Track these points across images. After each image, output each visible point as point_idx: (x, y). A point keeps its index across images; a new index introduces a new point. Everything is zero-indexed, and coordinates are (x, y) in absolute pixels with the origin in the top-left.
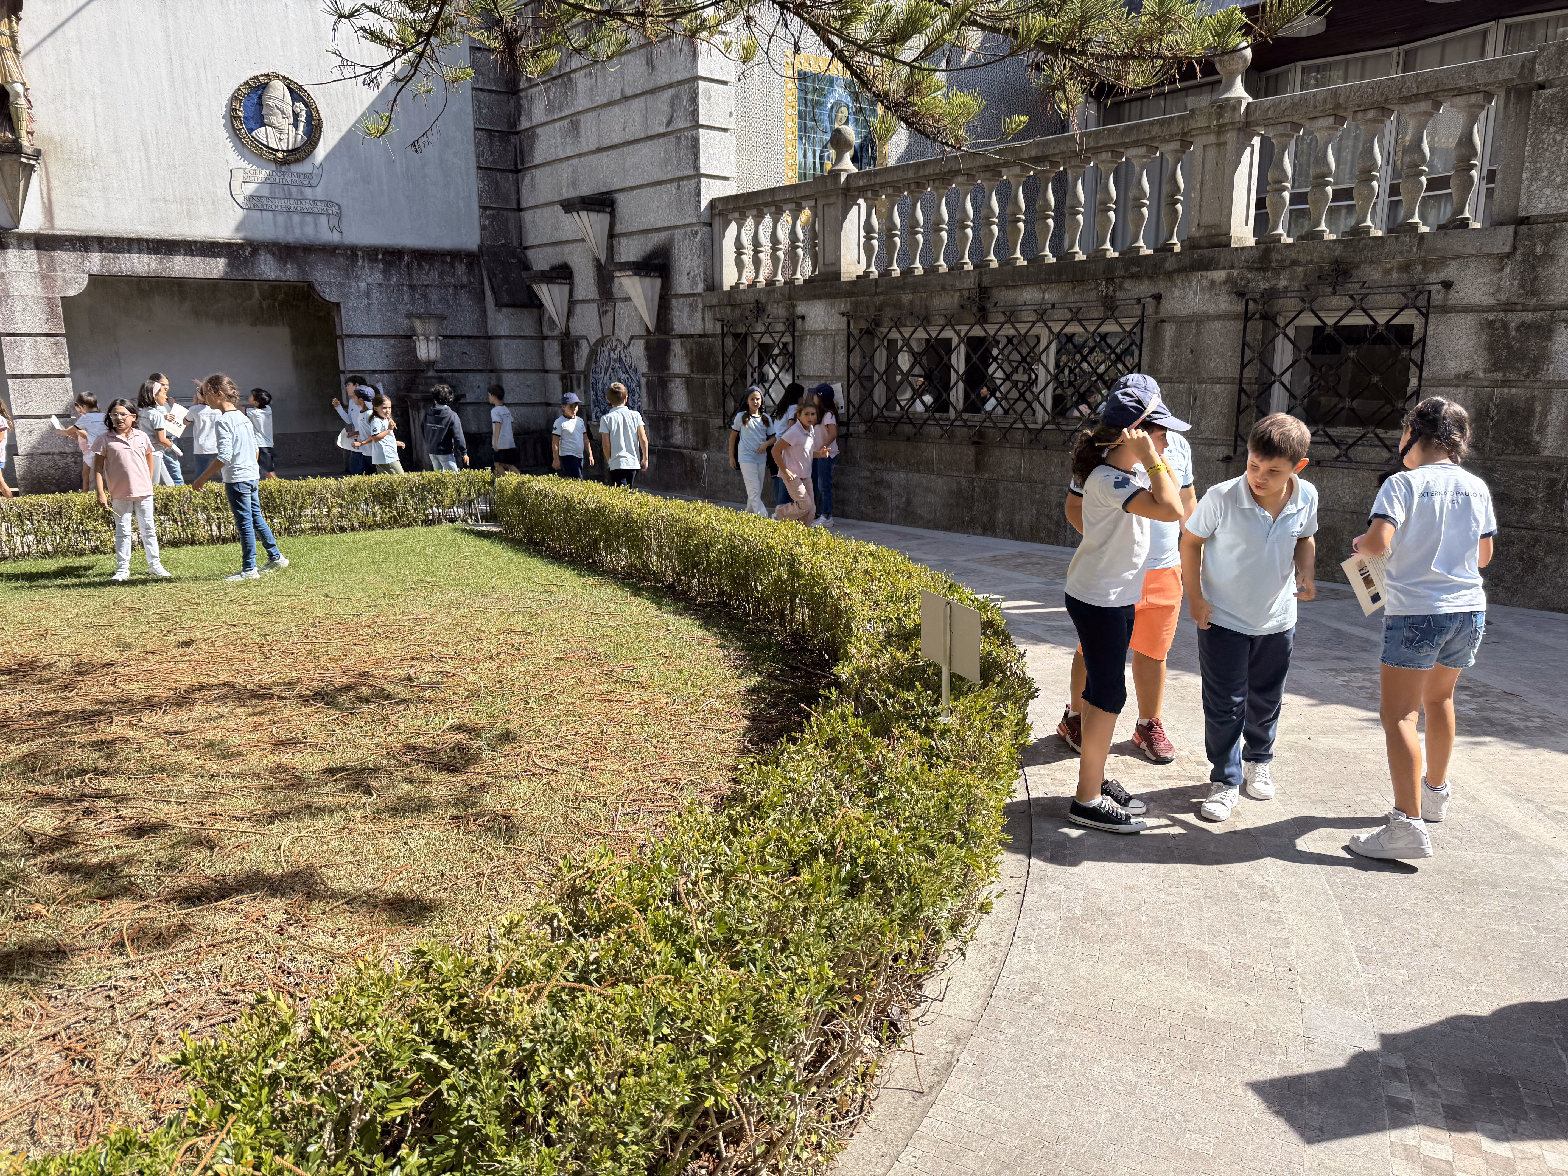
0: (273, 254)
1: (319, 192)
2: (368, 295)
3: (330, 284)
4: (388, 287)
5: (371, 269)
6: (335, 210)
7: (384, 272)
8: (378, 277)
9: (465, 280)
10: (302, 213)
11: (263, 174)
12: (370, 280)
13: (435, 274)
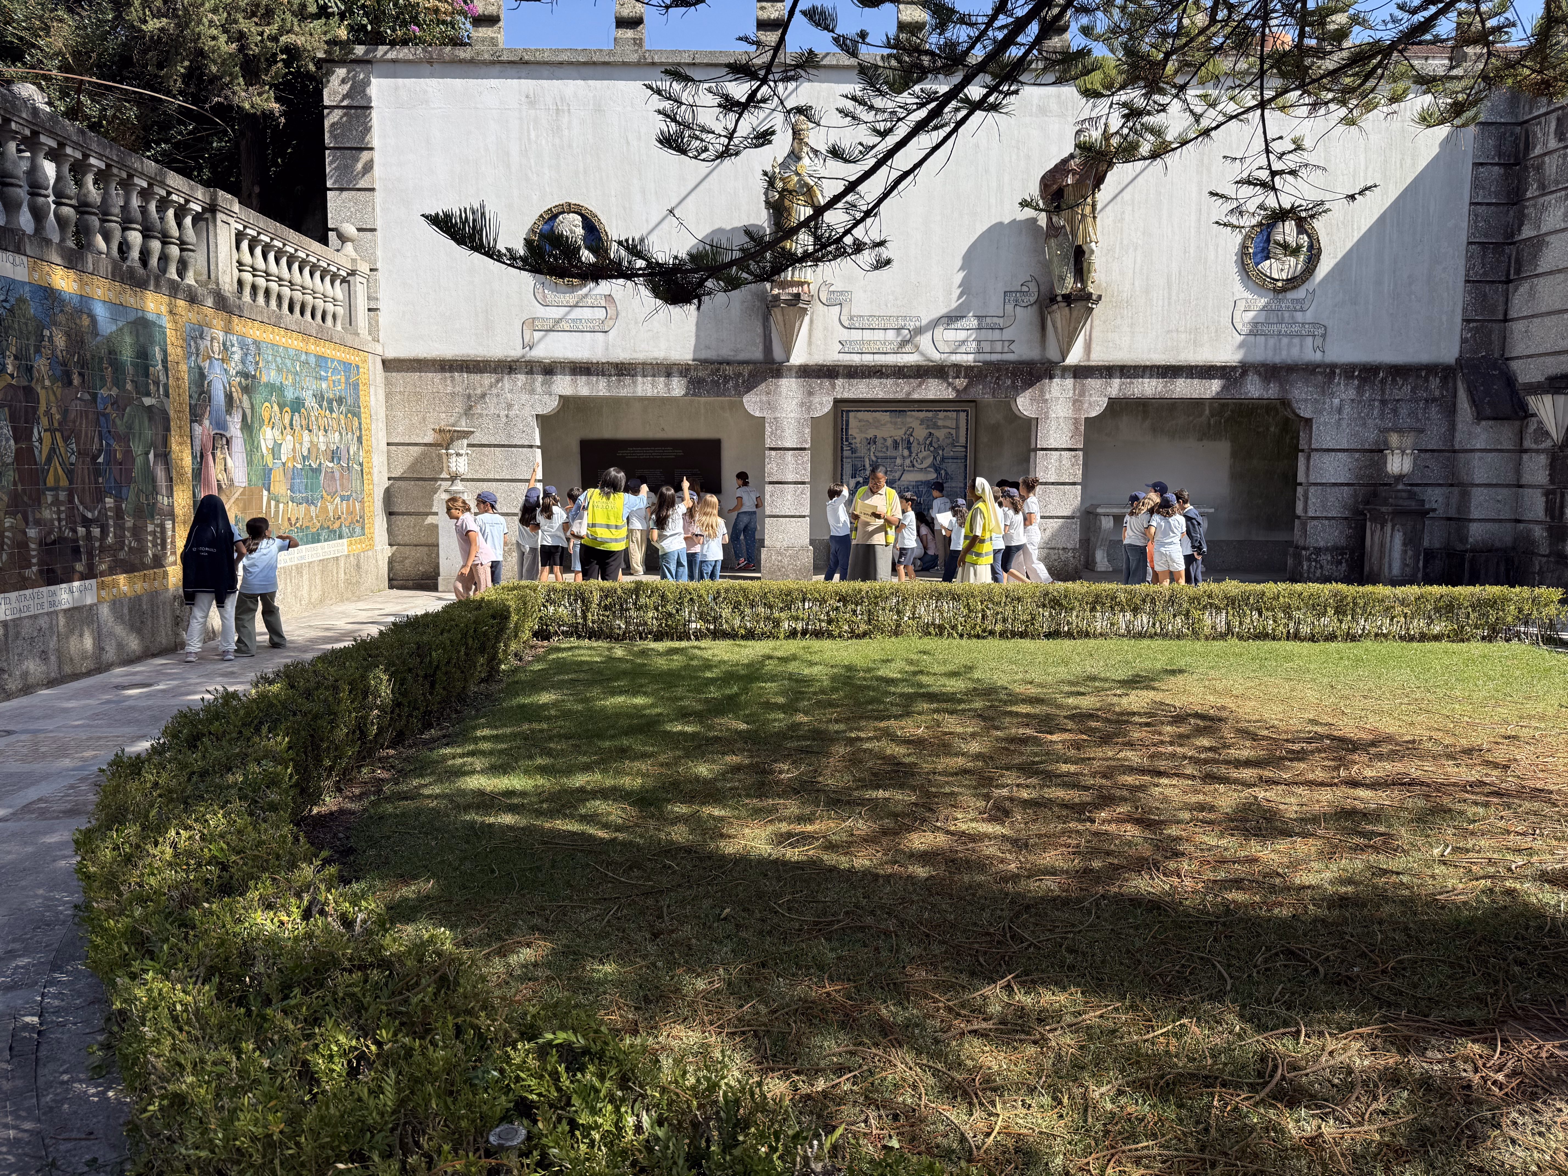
0: (1260, 375)
1: (1309, 316)
2: (1340, 411)
3: (1306, 400)
4: (1360, 402)
5: (1346, 385)
6: (1321, 331)
7: (1358, 388)
8: (1352, 393)
9: (1437, 393)
10: (1291, 336)
11: (1262, 302)
12: (1344, 396)
13: (1407, 389)
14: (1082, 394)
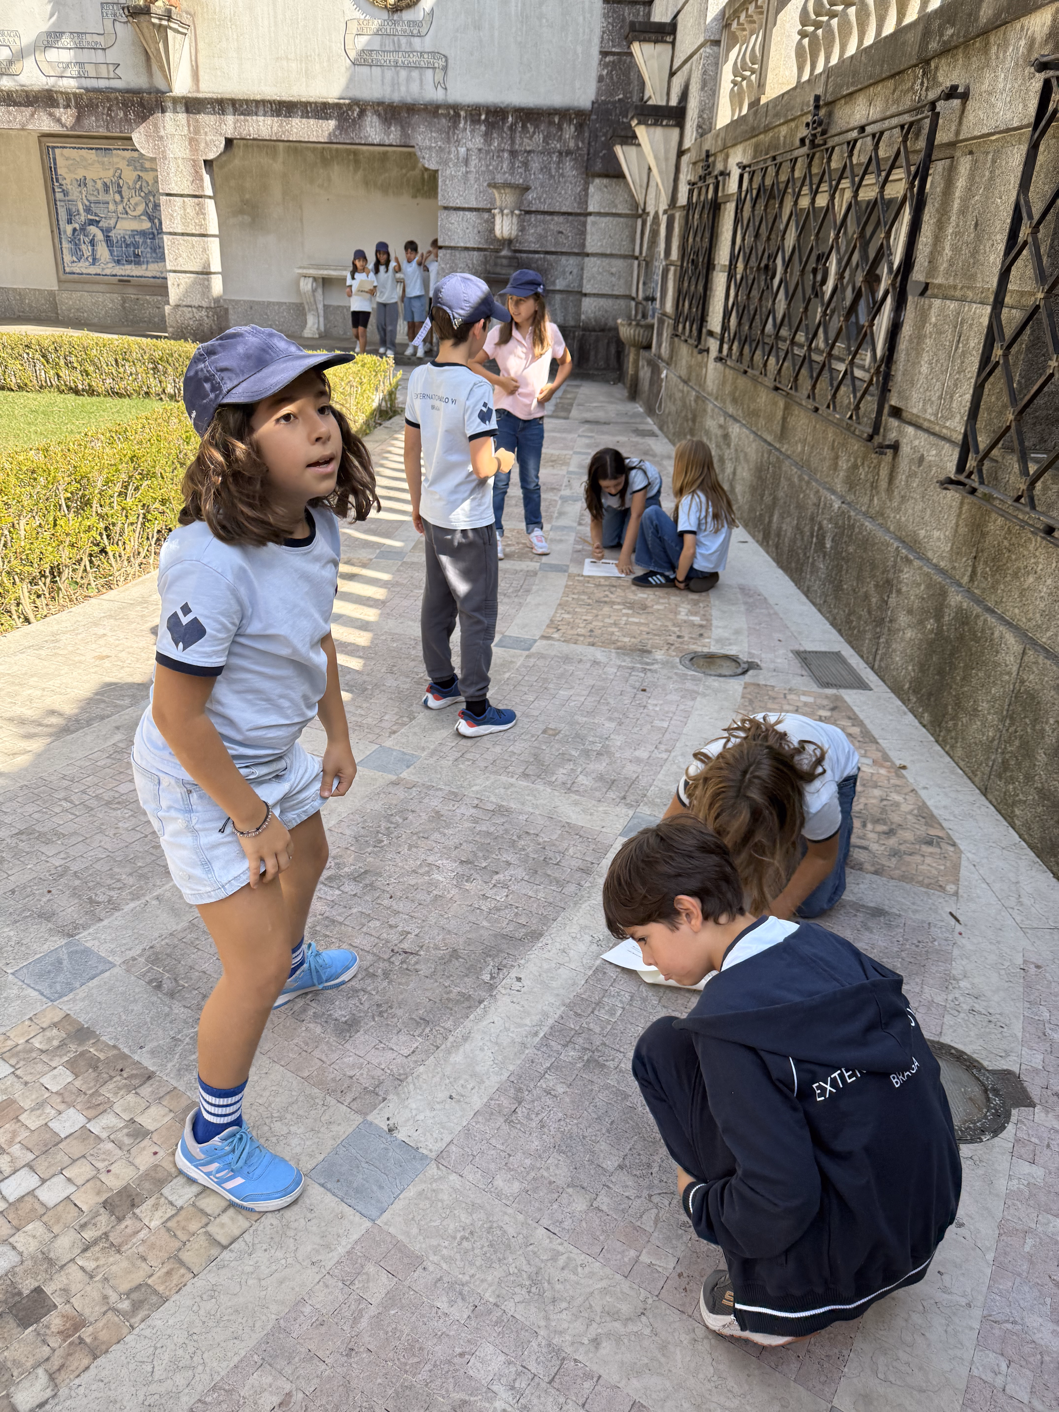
0: (379, 115)
1: (427, 44)
2: (466, 162)
3: (430, 148)
4: (488, 152)
5: (473, 131)
6: (442, 63)
7: (487, 136)
8: (478, 141)
9: (572, 144)
10: (409, 67)
11: (375, 24)
12: (470, 145)
13: (539, 138)
14: (197, 132)
